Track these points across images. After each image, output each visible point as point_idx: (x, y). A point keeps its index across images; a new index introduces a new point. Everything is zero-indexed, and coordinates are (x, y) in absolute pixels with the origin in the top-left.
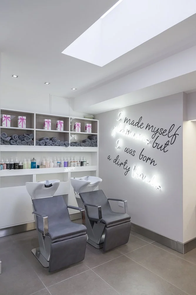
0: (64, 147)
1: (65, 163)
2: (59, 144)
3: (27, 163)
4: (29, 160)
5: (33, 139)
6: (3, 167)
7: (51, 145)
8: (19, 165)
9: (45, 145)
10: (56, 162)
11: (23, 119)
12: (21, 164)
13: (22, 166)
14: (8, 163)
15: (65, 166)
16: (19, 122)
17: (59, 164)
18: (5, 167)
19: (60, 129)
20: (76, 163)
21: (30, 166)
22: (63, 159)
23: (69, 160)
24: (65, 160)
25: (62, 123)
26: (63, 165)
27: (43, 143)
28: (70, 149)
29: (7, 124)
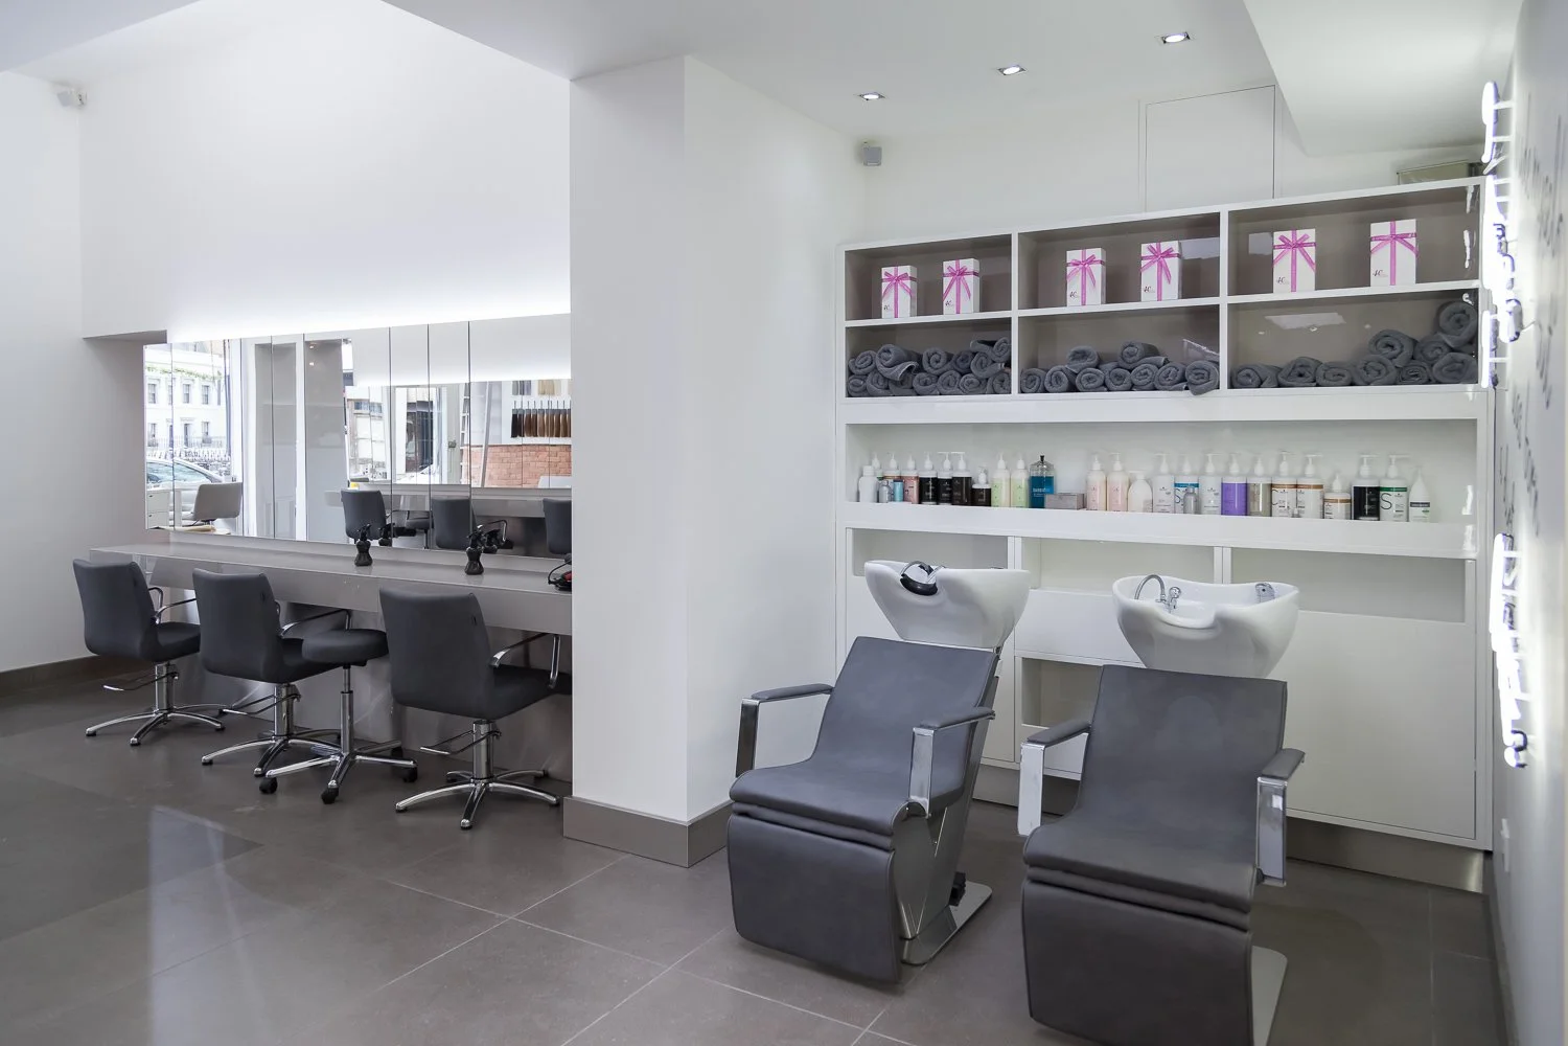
0: (1183, 397)
1: (1226, 489)
2: (1152, 380)
3: (1007, 477)
4: (1021, 465)
5: (1008, 364)
6: (904, 491)
7: (1104, 385)
8: (975, 486)
9: (1073, 388)
10: (1166, 482)
11: (962, 273)
12: (980, 484)
13: (989, 491)
14: (931, 475)
15: (1225, 510)
16: (945, 287)
17: (1188, 498)
18: (914, 492)
19: (1160, 290)
20: (1311, 498)
21: (1022, 495)
22: (1210, 469)
23: (1252, 474)
24: (1227, 473)
25: (1168, 254)
26: (1212, 500)
27: (1058, 378)
28: (1227, 404)
29: (898, 307)
